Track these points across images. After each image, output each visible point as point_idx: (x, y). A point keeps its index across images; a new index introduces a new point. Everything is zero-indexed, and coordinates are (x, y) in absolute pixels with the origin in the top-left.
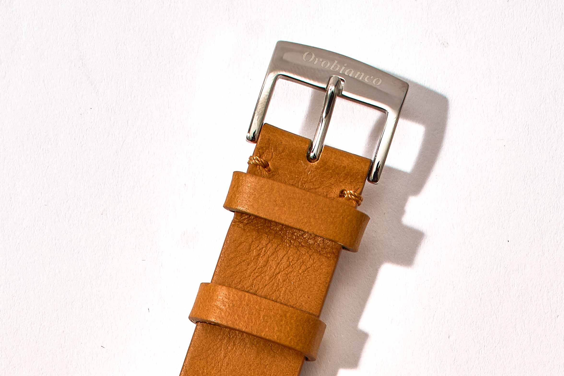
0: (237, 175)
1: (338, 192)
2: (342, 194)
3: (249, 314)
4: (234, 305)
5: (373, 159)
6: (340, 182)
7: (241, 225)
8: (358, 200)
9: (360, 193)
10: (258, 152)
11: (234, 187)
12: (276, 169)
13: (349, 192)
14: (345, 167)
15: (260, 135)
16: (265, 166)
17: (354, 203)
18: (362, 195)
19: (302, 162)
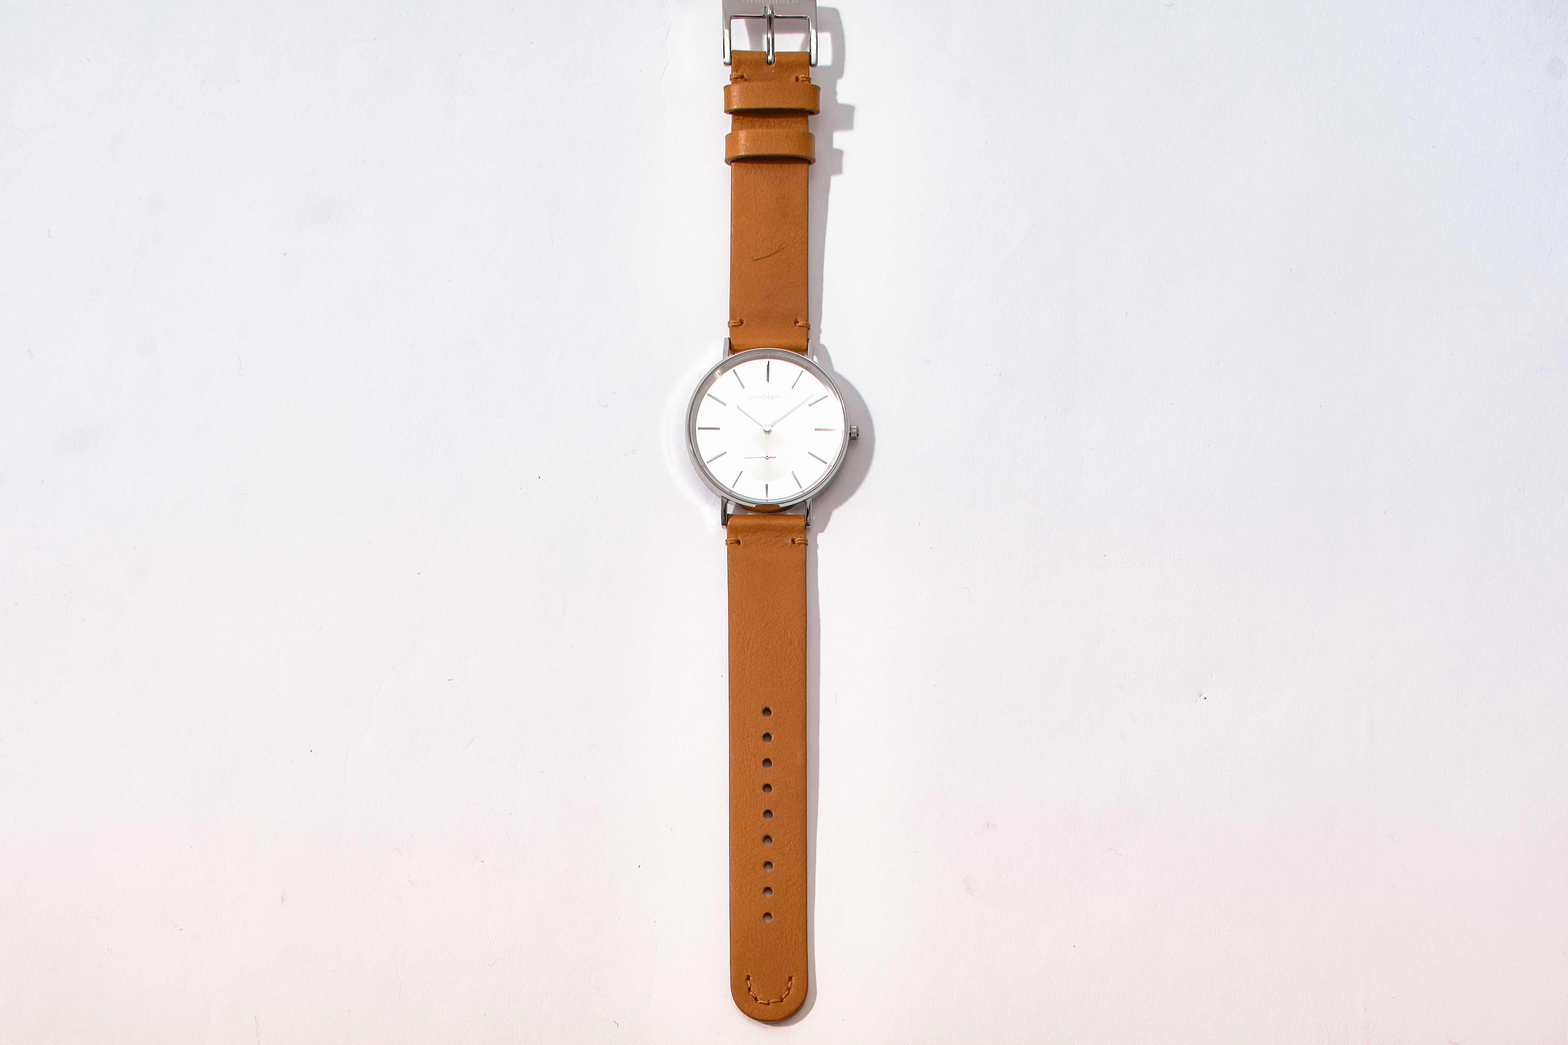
0: (727, 89)
1: (794, 79)
2: (797, 79)
3: (766, 142)
4: (754, 140)
5: (808, 51)
6: (794, 72)
7: (739, 121)
8: (809, 80)
9: (809, 75)
10: (735, 69)
11: (728, 96)
12: (750, 77)
13: (801, 76)
14: (793, 61)
15: (732, 59)
16: (742, 77)
17: (807, 82)
18: (810, 76)
19: (765, 67)
